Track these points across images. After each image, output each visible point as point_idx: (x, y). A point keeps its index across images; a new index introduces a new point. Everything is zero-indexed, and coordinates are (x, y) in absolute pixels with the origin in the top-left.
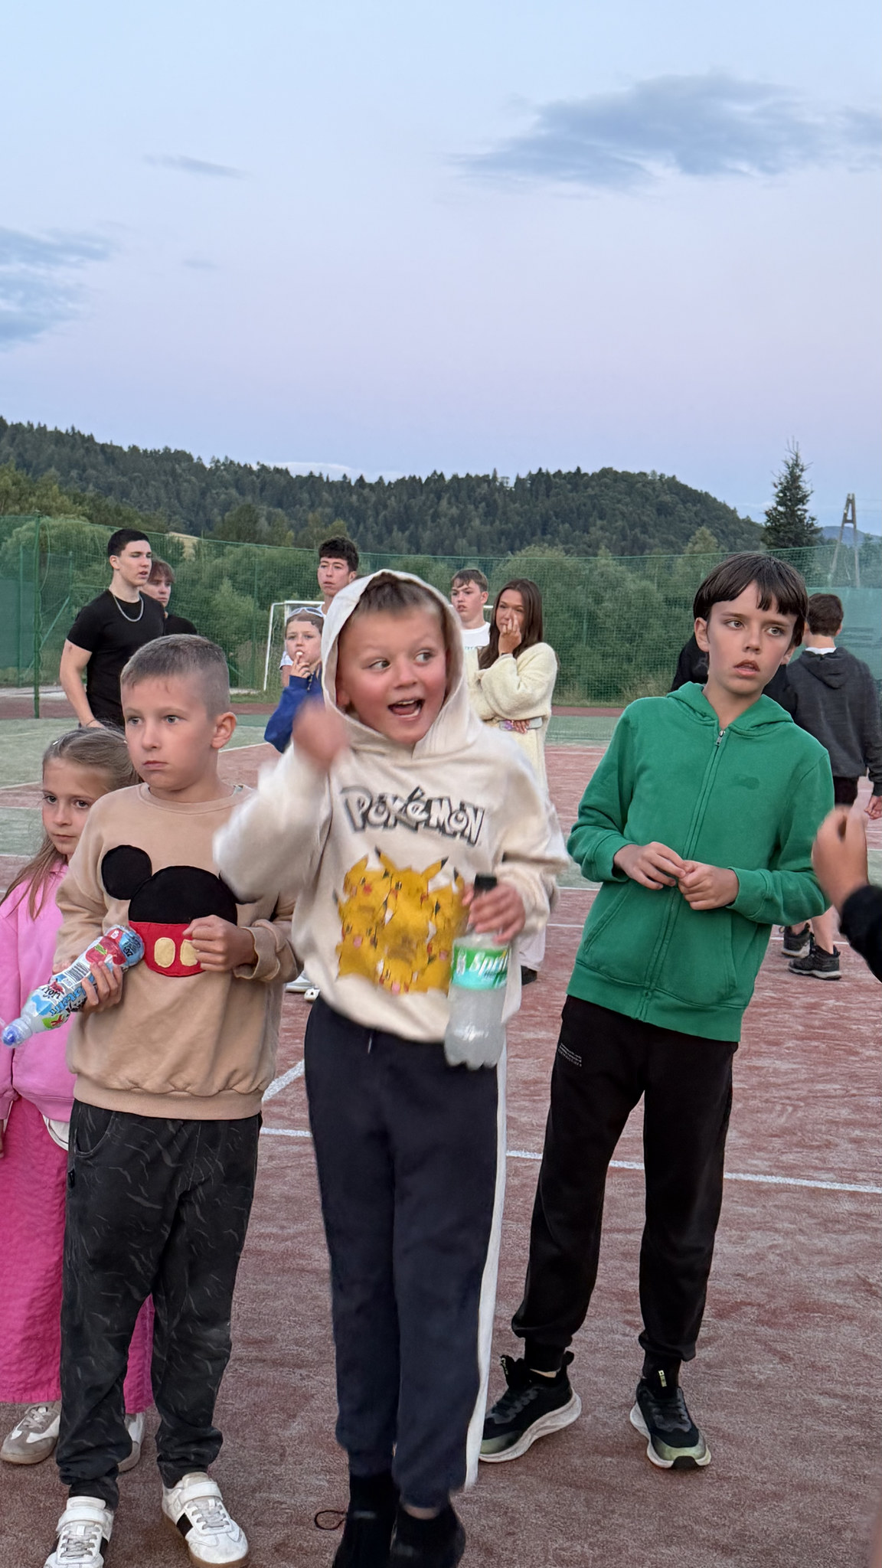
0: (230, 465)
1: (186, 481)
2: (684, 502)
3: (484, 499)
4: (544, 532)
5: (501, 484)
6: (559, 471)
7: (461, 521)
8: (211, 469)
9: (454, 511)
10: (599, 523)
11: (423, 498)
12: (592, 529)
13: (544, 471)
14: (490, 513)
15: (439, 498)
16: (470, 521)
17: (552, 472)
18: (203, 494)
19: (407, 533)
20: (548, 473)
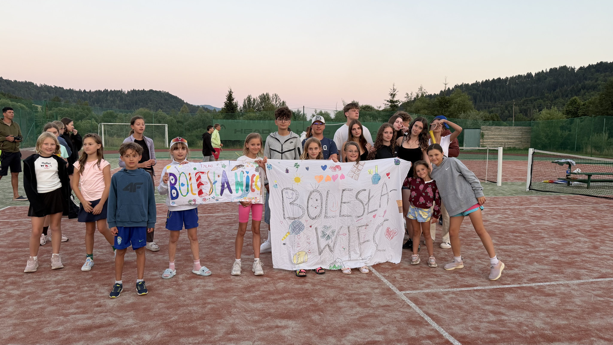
0: (46, 86)
1: (33, 90)
2: (171, 98)
3: (119, 96)
4: (136, 105)
5: (124, 92)
7: (113, 102)
8: (40, 87)
9: (112, 99)
10: (150, 102)
11: (103, 95)
12: (148, 104)
14: (121, 99)
15: (107, 96)
16: (116, 101)
18: (38, 93)
19: (99, 104)
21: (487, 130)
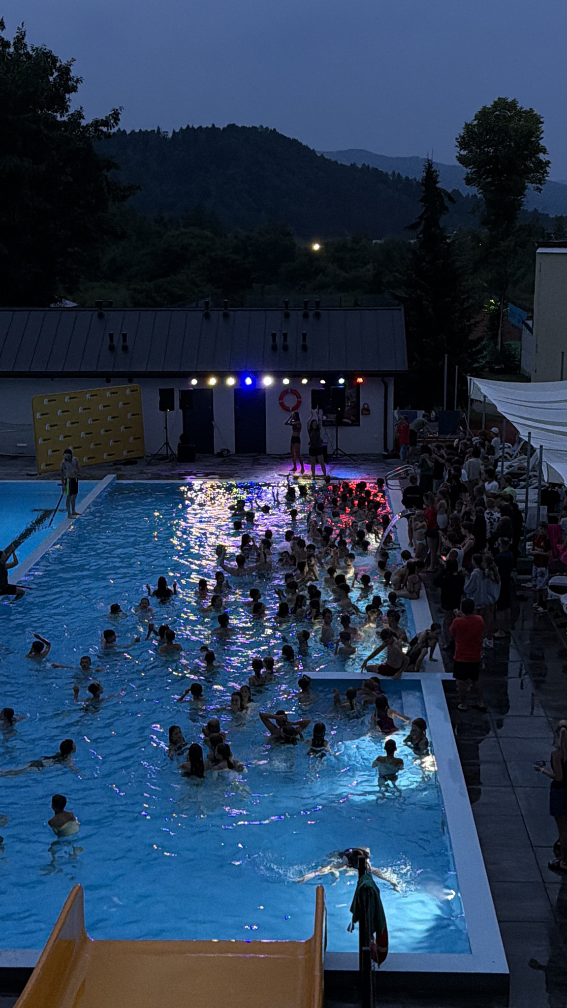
6: (201, 127)
13: (191, 127)
17: (196, 127)
20: (193, 128)
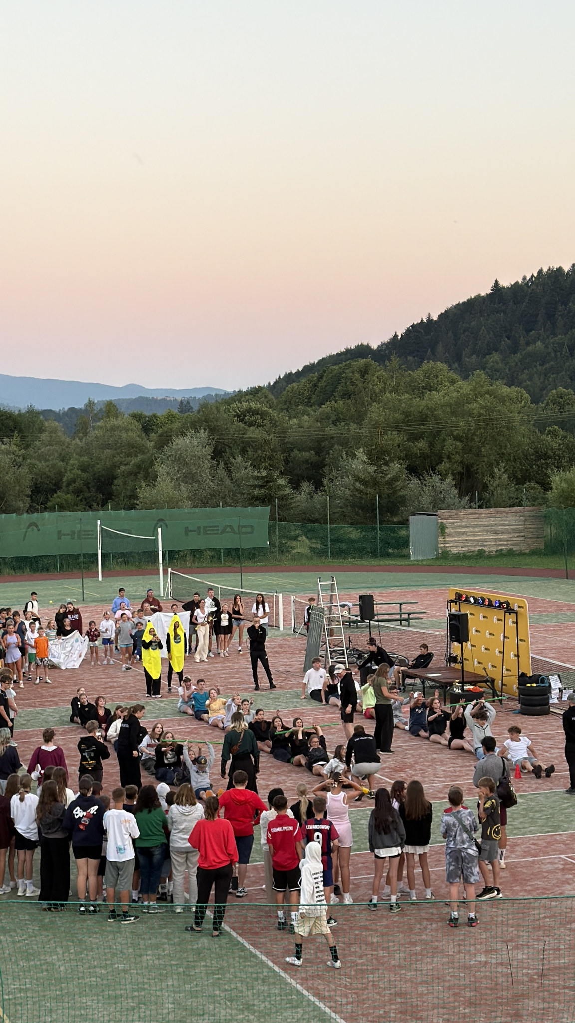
21: (450, 517)
